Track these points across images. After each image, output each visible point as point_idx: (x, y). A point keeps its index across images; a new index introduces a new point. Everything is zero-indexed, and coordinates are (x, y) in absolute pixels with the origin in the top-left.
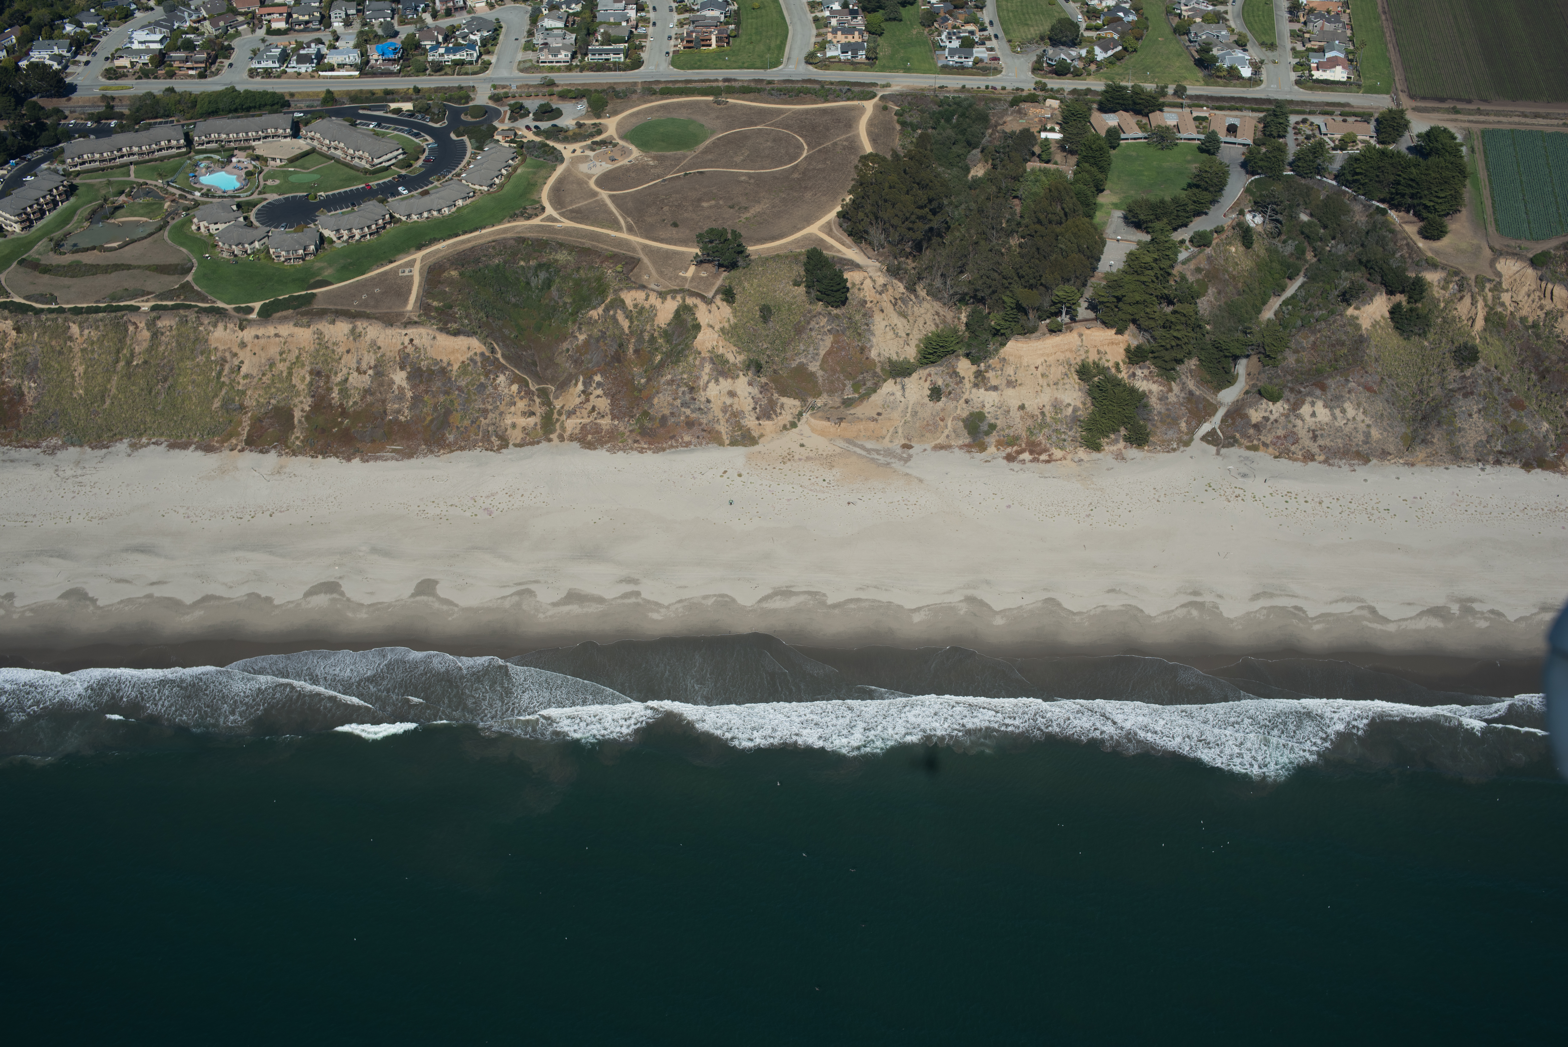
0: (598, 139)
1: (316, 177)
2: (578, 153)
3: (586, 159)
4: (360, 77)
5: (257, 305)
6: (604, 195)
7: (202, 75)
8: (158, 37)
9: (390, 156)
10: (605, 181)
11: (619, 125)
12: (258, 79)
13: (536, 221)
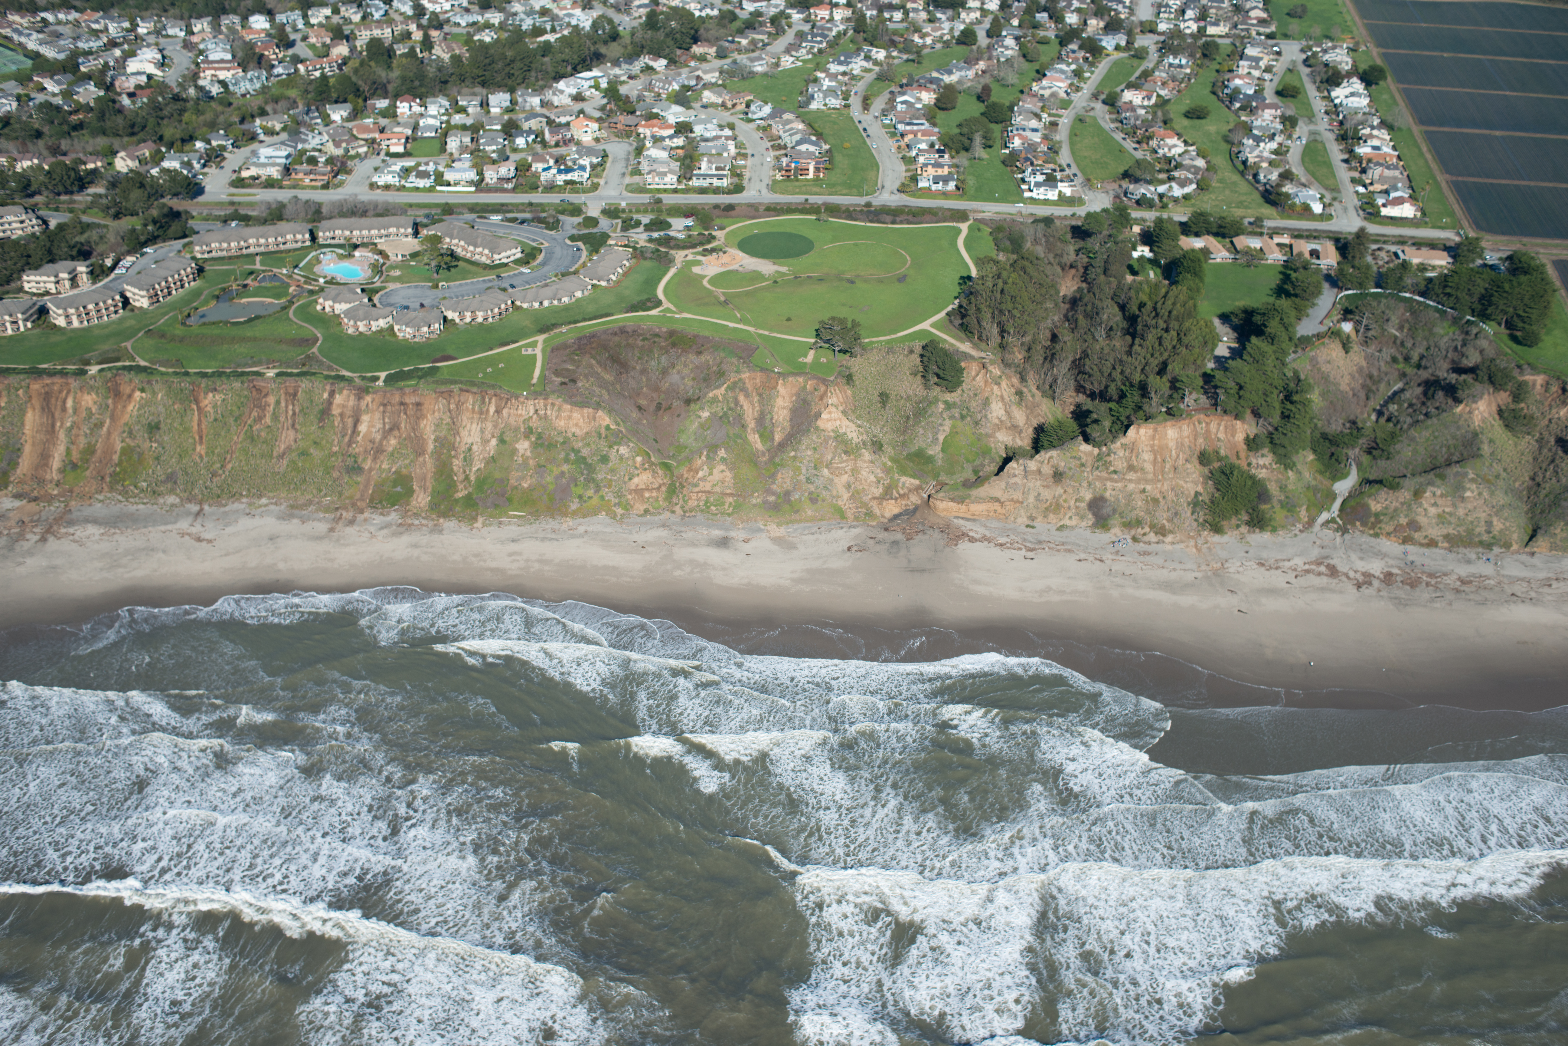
0: (709, 247)
2: (690, 257)
3: (699, 263)
4: (477, 191)
5: (383, 375)
6: (718, 292)
7: (326, 187)
8: (285, 153)
9: (509, 253)
10: (718, 281)
11: (728, 236)
12: (379, 191)
13: (654, 313)
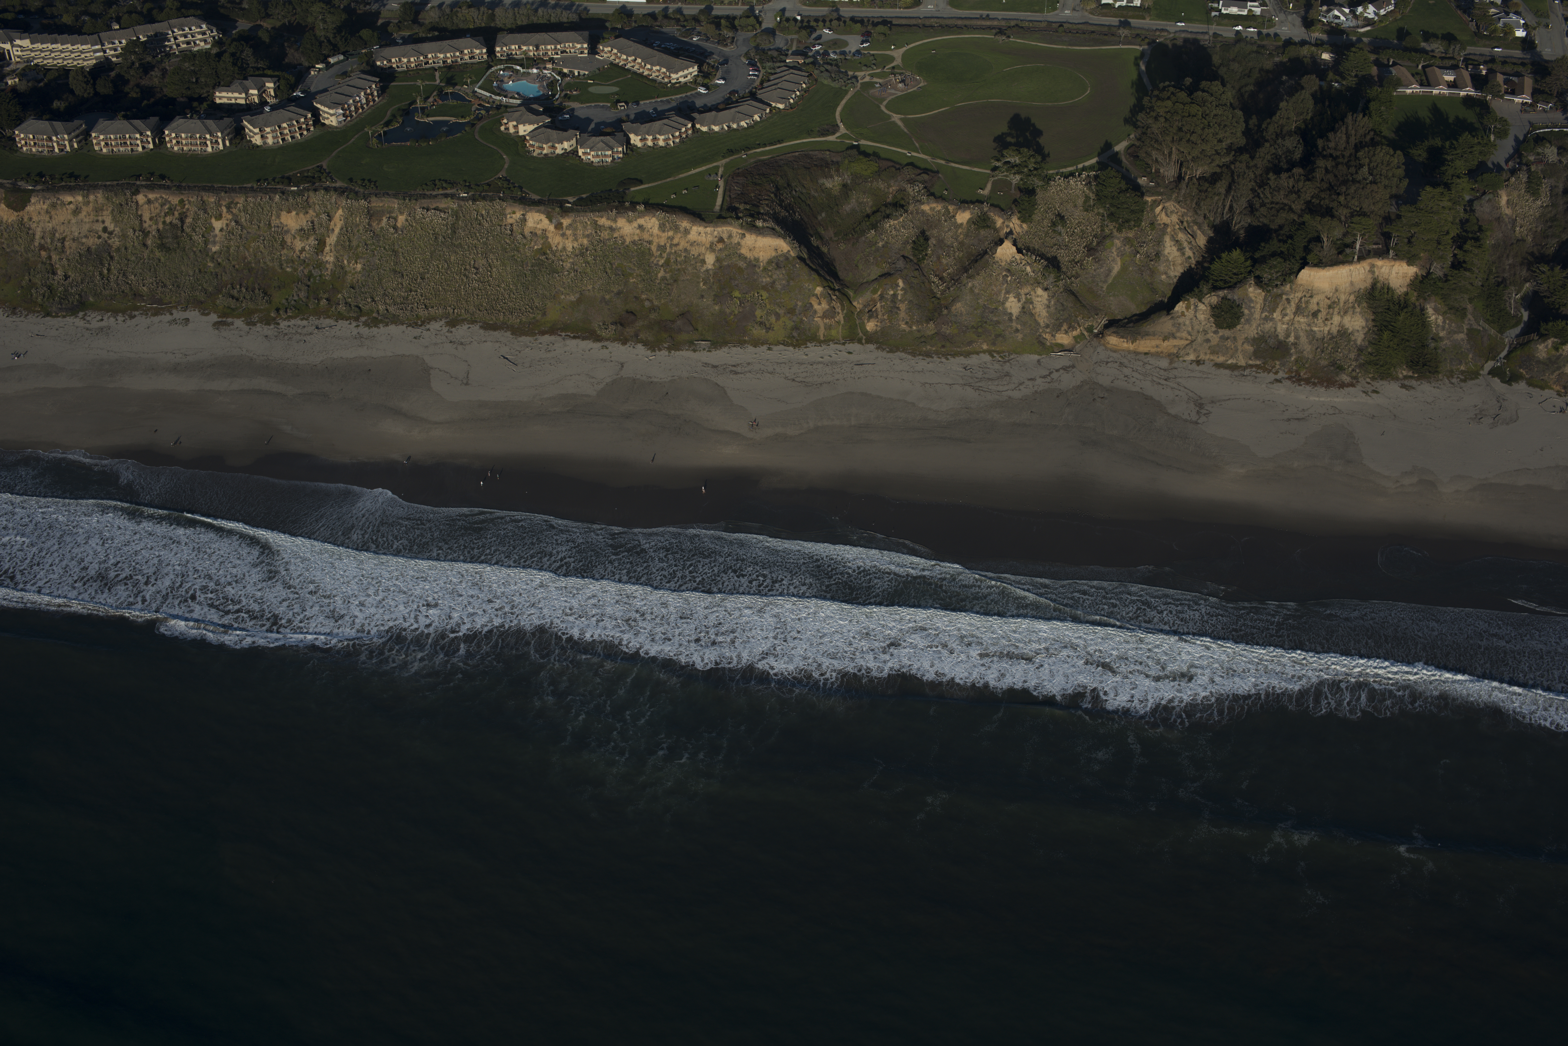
0: (885, 68)
1: (615, 89)
2: (867, 79)
3: (875, 85)
4: (647, 3)
5: (571, 199)
6: (896, 118)
9: (686, 72)
10: (895, 105)
11: (904, 56)
13: (831, 138)
